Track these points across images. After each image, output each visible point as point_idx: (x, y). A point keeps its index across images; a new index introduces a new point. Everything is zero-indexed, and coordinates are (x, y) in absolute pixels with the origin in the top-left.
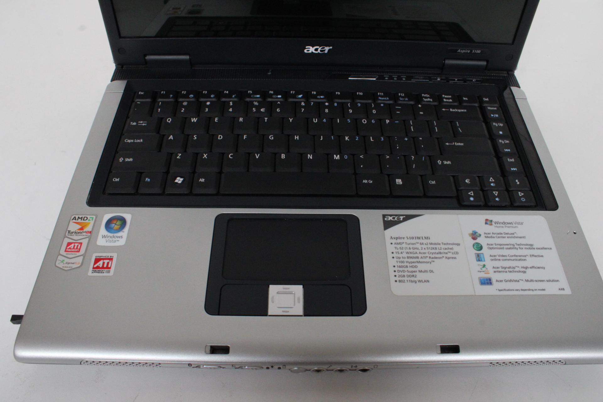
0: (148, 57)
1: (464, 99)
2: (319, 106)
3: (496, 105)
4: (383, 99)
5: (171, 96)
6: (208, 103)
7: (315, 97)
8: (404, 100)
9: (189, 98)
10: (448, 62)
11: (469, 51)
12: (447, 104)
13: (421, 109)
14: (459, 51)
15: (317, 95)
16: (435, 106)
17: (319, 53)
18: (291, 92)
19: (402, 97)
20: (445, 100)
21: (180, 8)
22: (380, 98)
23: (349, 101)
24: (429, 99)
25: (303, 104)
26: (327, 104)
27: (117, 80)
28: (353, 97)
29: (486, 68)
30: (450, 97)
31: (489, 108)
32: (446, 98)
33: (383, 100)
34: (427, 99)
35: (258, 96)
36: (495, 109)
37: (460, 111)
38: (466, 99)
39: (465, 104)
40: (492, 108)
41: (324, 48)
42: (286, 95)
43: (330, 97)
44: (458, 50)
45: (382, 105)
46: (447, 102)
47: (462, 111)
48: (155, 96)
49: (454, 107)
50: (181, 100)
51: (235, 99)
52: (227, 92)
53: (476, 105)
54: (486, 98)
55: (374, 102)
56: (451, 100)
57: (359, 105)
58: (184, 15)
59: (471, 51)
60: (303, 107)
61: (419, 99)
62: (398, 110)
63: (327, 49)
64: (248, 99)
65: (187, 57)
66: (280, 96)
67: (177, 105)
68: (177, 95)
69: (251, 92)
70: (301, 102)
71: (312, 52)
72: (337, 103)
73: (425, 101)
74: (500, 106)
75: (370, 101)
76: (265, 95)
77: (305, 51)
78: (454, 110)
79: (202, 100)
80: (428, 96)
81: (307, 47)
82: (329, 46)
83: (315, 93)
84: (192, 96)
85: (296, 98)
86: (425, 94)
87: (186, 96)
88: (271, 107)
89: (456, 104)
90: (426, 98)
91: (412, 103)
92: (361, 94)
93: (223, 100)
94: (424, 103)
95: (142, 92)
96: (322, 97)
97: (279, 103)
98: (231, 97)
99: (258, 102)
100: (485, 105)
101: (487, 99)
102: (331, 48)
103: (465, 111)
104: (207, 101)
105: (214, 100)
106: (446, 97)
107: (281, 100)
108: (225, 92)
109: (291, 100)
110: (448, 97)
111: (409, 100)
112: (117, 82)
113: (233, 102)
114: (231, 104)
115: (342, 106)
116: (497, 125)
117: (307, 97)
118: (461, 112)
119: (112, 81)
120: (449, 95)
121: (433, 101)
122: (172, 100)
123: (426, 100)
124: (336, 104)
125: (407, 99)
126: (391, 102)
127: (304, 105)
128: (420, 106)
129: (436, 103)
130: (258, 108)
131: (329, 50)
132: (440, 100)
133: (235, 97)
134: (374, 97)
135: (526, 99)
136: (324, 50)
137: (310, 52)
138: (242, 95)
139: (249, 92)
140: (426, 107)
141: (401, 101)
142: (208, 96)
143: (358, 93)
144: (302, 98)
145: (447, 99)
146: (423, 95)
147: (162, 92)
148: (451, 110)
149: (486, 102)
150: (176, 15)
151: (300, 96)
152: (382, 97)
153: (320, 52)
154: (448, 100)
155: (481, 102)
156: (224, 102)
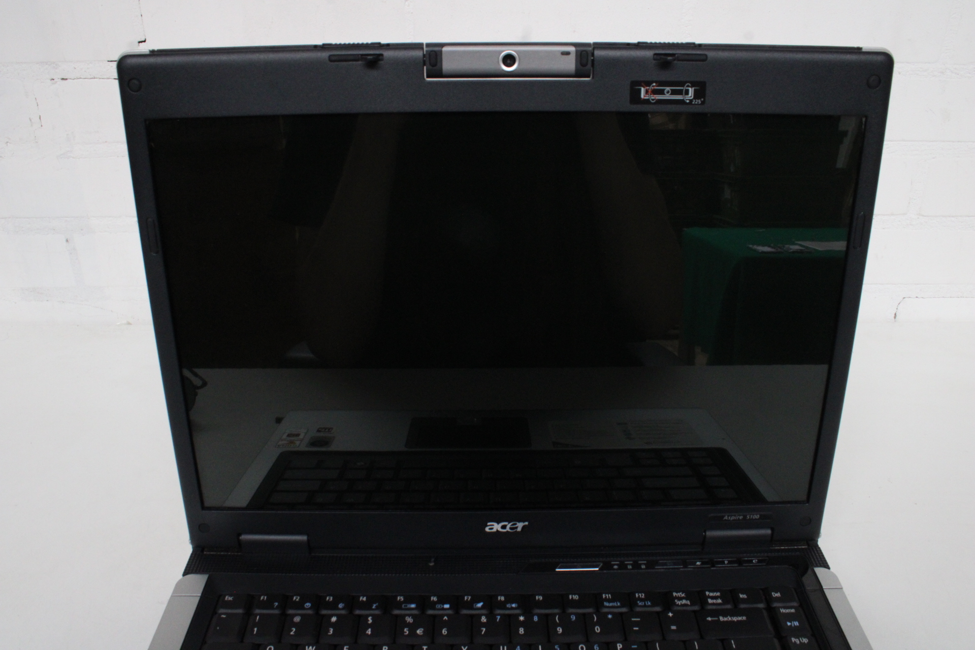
0: (245, 537)
1: (741, 596)
2: (510, 620)
3: (795, 604)
4: (611, 604)
5: (276, 604)
6: (334, 619)
7: (502, 605)
8: (645, 606)
9: (304, 608)
10: (709, 534)
11: (741, 517)
12: (714, 607)
13: (672, 621)
14: (726, 518)
15: (506, 601)
16: (694, 612)
17: (507, 531)
18: (466, 598)
19: (641, 600)
20: (710, 601)
21: (298, 435)
22: (606, 604)
23: (556, 611)
24: (684, 602)
25: (484, 619)
26: (522, 618)
27: (192, 573)
28: (563, 603)
29: (772, 540)
30: (718, 594)
31: (783, 611)
32: (712, 598)
33: (612, 607)
34: (682, 601)
35: (413, 606)
36: (793, 611)
37: (735, 619)
38: (745, 596)
39: (742, 606)
40: (788, 611)
41: (516, 524)
42: (457, 604)
43: (527, 604)
44: (724, 517)
45: (610, 616)
46: (713, 604)
47: (740, 618)
48: (250, 603)
49: (725, 613)
50: (291, 612)
51: (377, 612)
52: (365, 599)
53: (761, 606)
54: (776, 592)
55: (598, 612)
56: (719, 601)
57: (573, 618)
58: (303, 448)
59: (745, 517)
60: (484, 625)
61: (667, 602)
62: (636, 624)
63: (520, 526)
64: (396, 612)
65: (304, 538)
66: (447, 606)
67: (284, 620)
68: (286, 602)
69: (402, 598)
70: (480, 616)
71: (497, 531)
72: (539, 615)
73: (678, 605)
74: (801, 605)
75: (590, 610)
76: (424, 604)
77: (487, 529)
78: (726, 619)
79: (324, 612)
80: (683, 595)
81: (489, 524)
82: (524, 522)
83: (503, 598)
84: (308, 605)
85: (472, 608)
86: (677, 593)
87: (300, 606)
88: (433, 625)
89: (729, 606)
90: (680, 599)
91: (658, 609)
92: (576, 597)
93: (357, 612)
94: (676, 608)
95: (230, 596)
96: (514, 605)
97: (446, 618)
98: (370, 608)
99: (413, 616)
100: (775, 605)
101: (778, 595)
102: (527, 523)
103: (744, 618)
104: (332, 616)
105: (343, 612)
106: (711, 594)
107: (450, 612)
108: (361, 598)
109: (465, 612)
110: (715, 594)
111: (653, 605)
112: (191, 577)
113: (374, 616)
114: (370, 620)
115: (547, 621)
116: (798, 642)
117: (491, 605)
118: (738, 621)
119: (185, 574)
120: (717, 592)
121: (692, 604)
122: (276, 612)
123: (679, 603)
124: (536, 619)
125: (649, 603)
126: (624, 610)
127: (485, 621)
128: (670, 614)
129: (696, 608)
130: (413, 628)
131: (524, 527)
132: (703, 600)
133: (377, 608)
134: (597, 603)
135: (842, 588)
136: (517, 528)
137: (495, 530)
138: (387, 604)
139: (398, 598)
140: (681, 616)
141: (640, 607)
142: (333, 606)
143: (570, 597)
144: (483, 608)
145: (714, 599)
146: (674, 594)
147: (262, 598)
148: (721, 618)
149: (777, 599)
150: (292, 448)
151: (480, 605)
152: (609, 601)
153: (509, 530)
154: (715, 601)
155: (769, 600)
156: (360, 616)
